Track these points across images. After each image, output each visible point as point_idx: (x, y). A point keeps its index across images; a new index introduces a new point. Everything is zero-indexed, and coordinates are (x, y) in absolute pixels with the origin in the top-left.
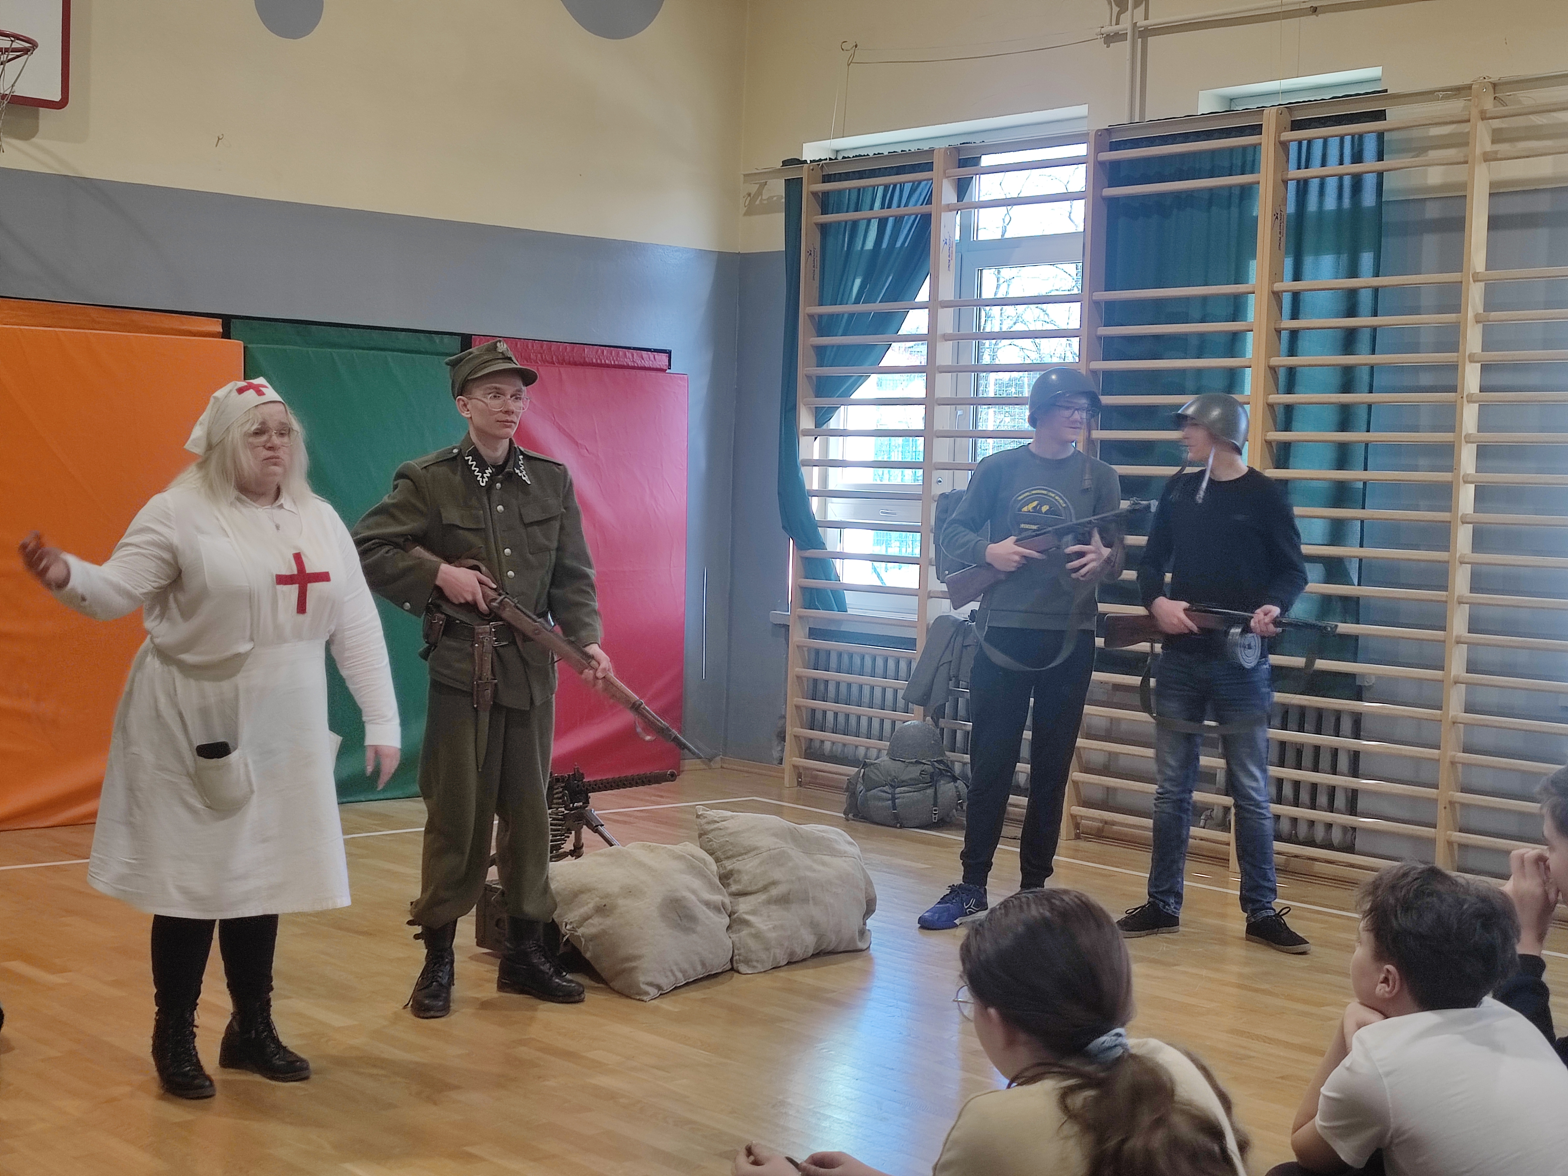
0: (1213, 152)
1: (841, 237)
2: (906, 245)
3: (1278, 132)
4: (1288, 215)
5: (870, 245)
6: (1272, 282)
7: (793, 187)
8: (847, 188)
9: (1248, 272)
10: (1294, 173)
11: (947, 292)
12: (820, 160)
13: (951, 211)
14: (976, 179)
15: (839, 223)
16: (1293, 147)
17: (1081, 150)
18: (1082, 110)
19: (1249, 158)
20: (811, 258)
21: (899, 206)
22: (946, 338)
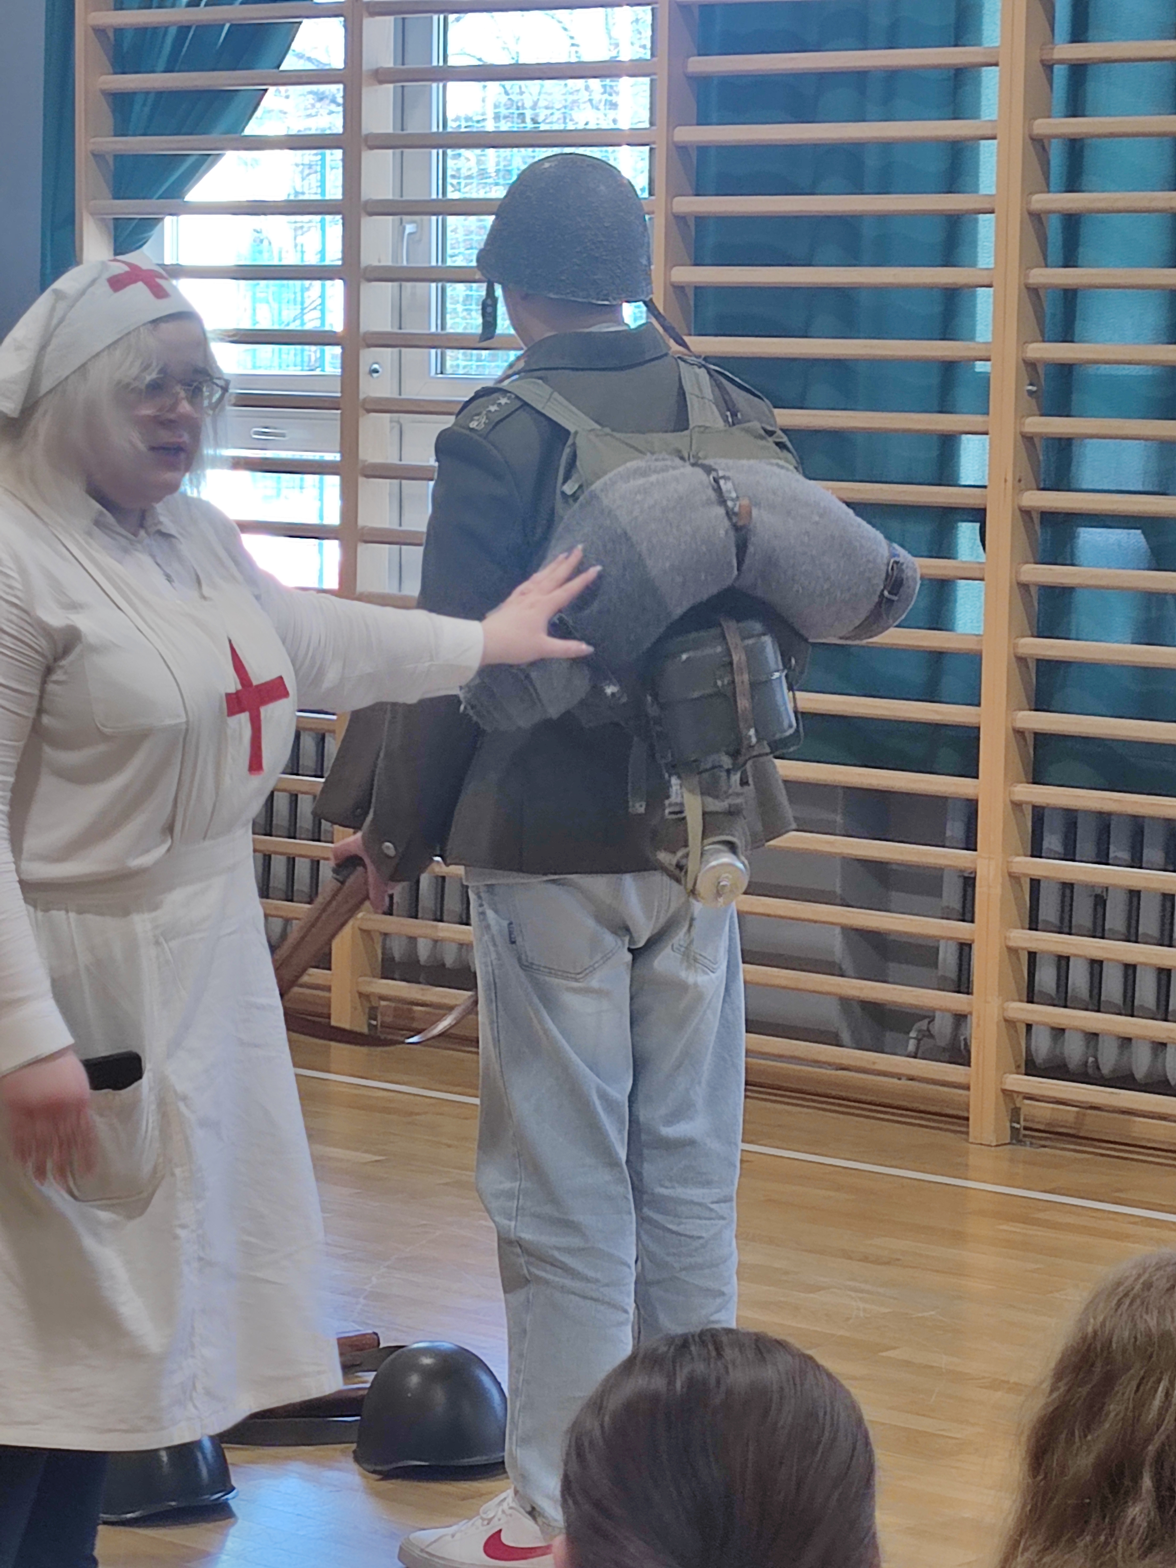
22: (381, 76)
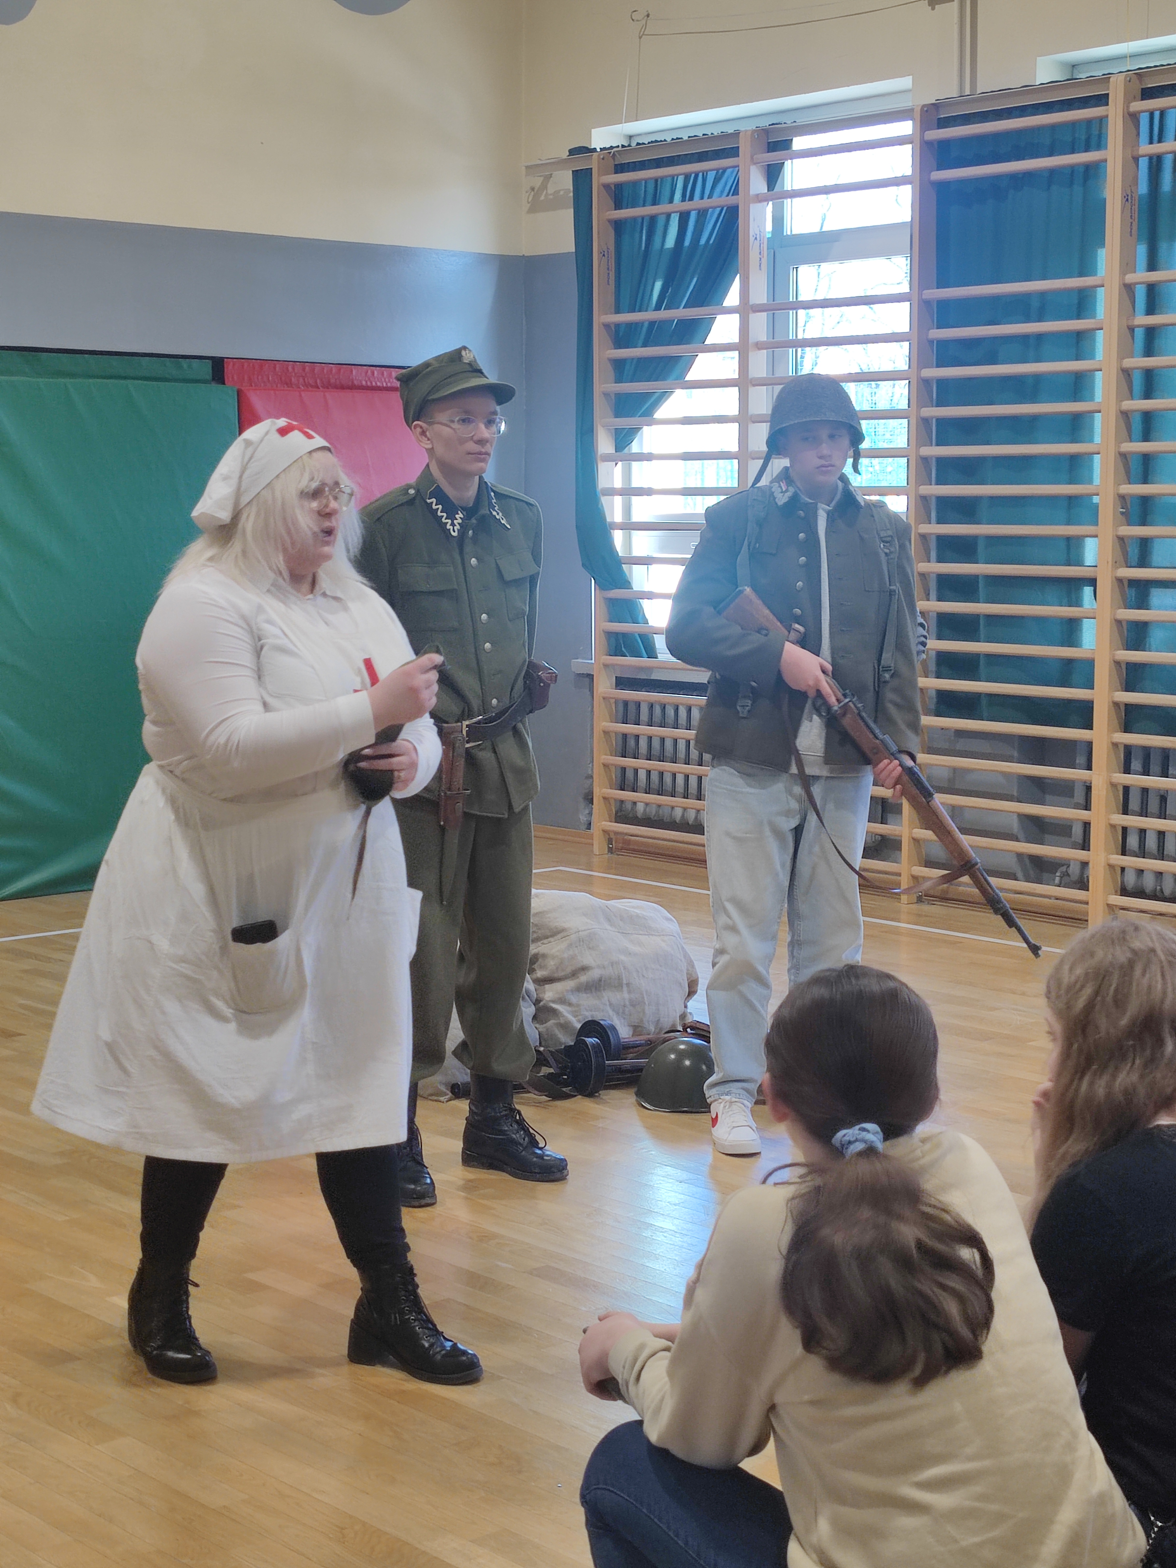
0: (1053, 127)
1: (637, 235)
2: (711, 242)
3: (1127, 101)
4: (1140, 197)
5: (670, 242)
6: (1123, 273)
7: (582, 178)
8: (642, 180)
9: (1096, 261)
10: (1146, 149)
11: (760, 295)
12: (612, 147)
13: (760, 201)
14: (788, 164)
15: (634, 219)
16: (1144, 120)
17: (905, 128)
18: (905, 82)
19: (1095, 132)
20: (605, 259)
21: (702, 198)
22: (759, 346)
